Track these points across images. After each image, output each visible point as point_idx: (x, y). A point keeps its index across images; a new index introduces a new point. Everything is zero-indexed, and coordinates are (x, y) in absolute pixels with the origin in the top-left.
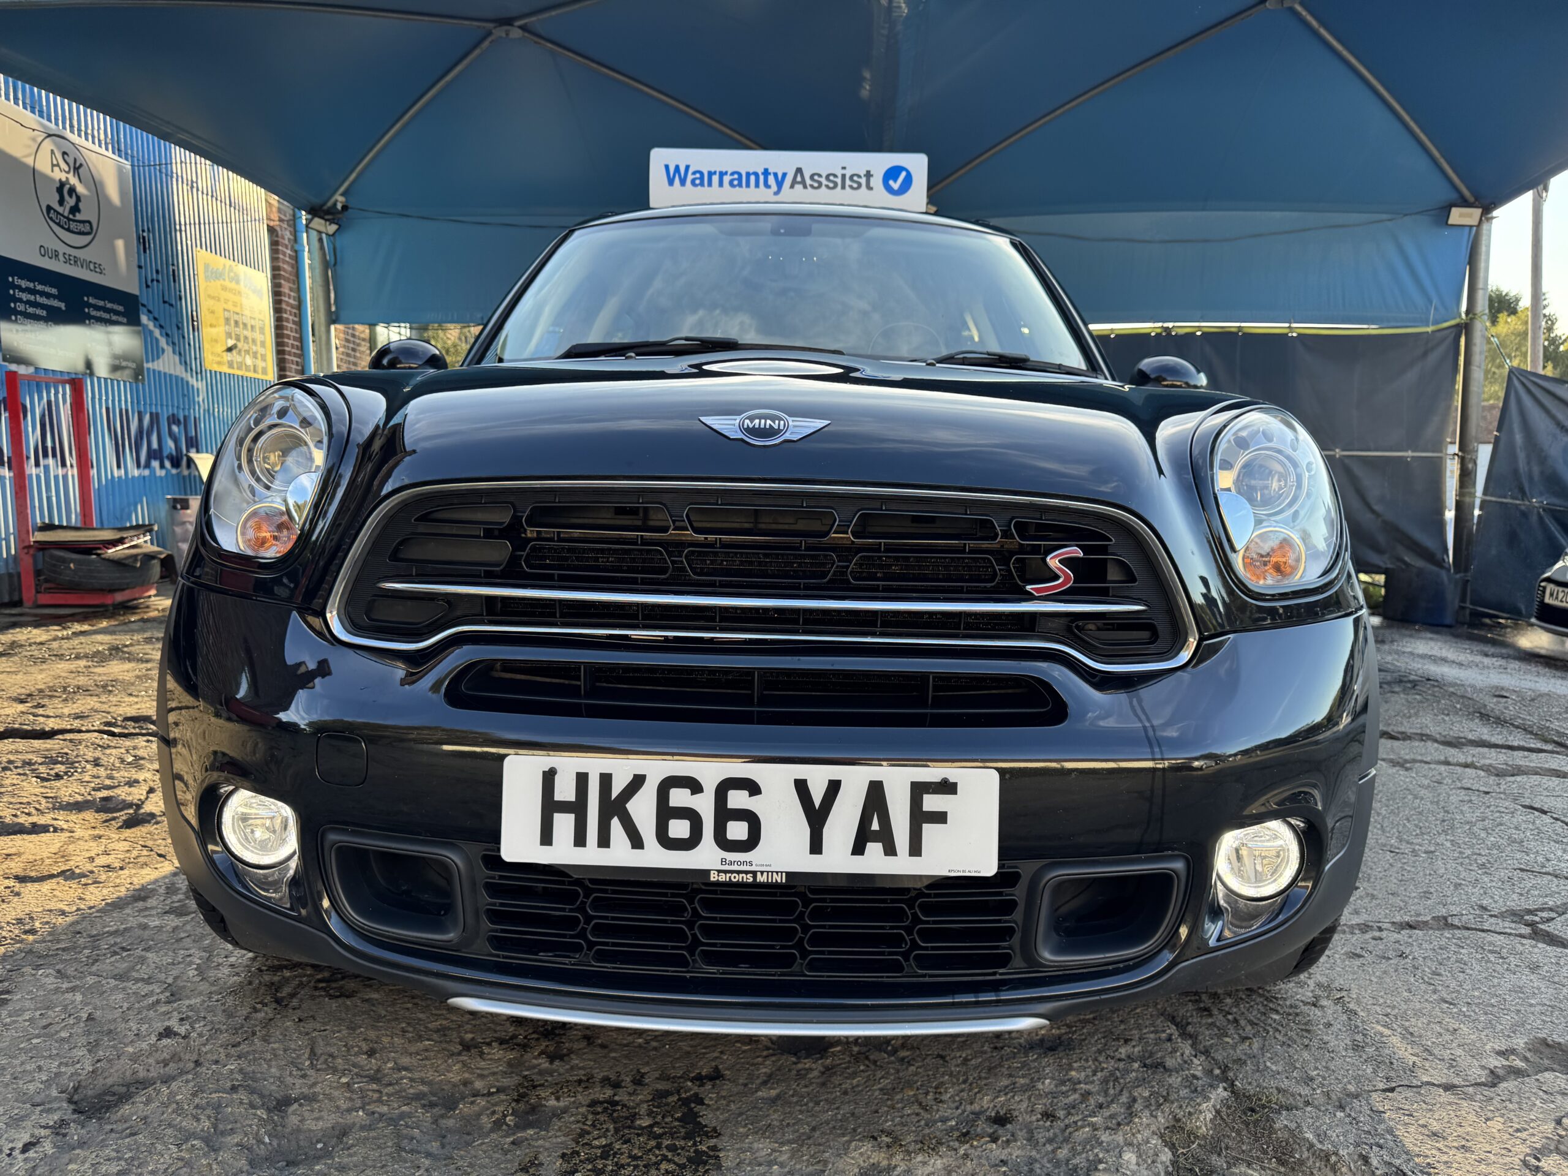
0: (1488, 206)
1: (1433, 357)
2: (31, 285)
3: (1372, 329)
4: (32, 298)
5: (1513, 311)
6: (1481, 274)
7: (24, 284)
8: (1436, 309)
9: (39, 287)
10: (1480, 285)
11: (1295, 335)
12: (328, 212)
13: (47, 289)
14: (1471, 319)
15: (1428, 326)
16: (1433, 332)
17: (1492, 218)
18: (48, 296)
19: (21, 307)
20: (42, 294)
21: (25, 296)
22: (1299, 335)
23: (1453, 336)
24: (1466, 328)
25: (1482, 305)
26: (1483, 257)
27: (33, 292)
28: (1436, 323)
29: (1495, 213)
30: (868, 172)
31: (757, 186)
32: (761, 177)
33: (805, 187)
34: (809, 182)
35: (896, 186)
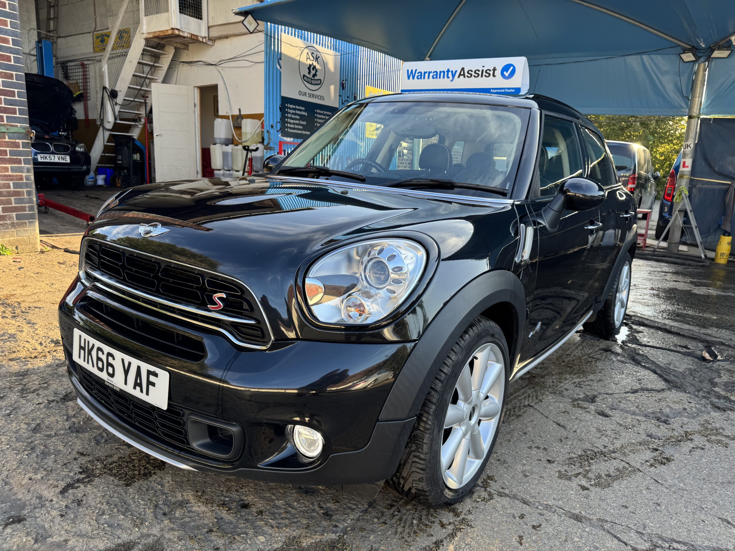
30: (495, 68)
31: (444, 77)
32: (446, 73)
33: (464, 77)
34: (466, 74)
35: (507, 74)
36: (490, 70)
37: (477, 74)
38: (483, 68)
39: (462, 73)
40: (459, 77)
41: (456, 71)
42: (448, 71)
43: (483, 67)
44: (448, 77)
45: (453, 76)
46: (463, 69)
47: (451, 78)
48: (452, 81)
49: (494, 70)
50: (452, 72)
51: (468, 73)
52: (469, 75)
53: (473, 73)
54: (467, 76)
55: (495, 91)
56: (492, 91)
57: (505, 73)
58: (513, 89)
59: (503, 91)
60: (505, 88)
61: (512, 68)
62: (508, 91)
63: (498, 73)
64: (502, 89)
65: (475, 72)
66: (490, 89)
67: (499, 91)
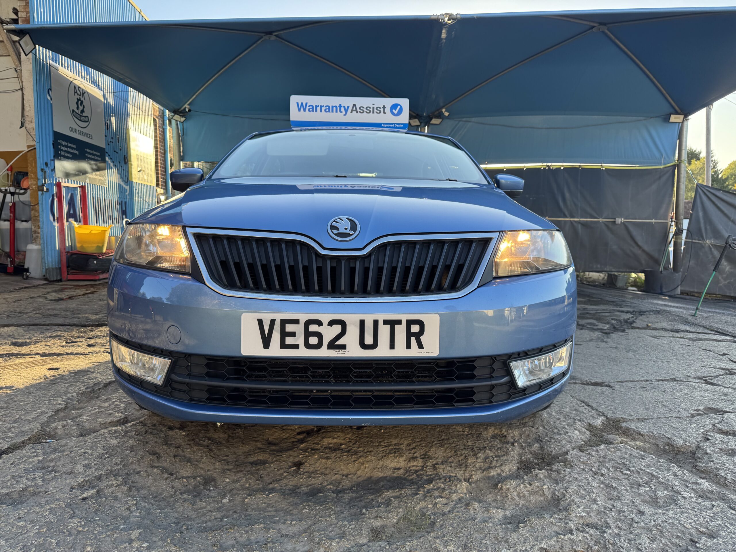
0: (686, 113)
1: (664, 179)
2: (66, 144)
3: (636, 167)
4: (67, 149)
5: (698, 159)
6: (684, 144)
7: (64, 143)
8: (664, 158)
9: (69, 145)
10: (684, 148)
11: (604, 169)
12: (181, 112)
13: (72, 146)
14: (680, 163)
15: (661, 165)
16: (663, 168)
17: (688, 119)
18: (72, 148)
19: (62, 153)
20: (70, 148)
21: (64, 149)
22: (606, 169)
23: (671, 170)
24: (678, 166)
25: (684, 156)
26: (684, 136)
27: (67, 147)
28: (665, 164)
29: (690, 117)
30: (384, 106)
31: (336, 112)
32: (338, 108)
33: (357, 112)
34: (358, 110)
35: (395, 112)
36: (380, 108)
37: (369, 110)
38: (373, 106)
39: (354, 109)
40: (351, 112)
41: (348, 107)
42: (340, 106)
43: (373, 104)
44: (341, 112)
45: (346, 111)
46: (354, 105)
47: (344, 113)
48: (345, 115)
49: (384, 107)
50: (344, 107)
51: (360, 108)
52: (362, 111)
53: (365, 109)
54: (360, 112)
55: (386, 126)
56: (383, 125)
57: (394, 111)
58: (401, 124)
59: (393, 126)
60: (394, 124)
61: (399, 107)
62: (397, 126)
63: (387, 110)
64: (392, 124)
65: (366, 108)
66: (381, 124)
67: (389, 126)
